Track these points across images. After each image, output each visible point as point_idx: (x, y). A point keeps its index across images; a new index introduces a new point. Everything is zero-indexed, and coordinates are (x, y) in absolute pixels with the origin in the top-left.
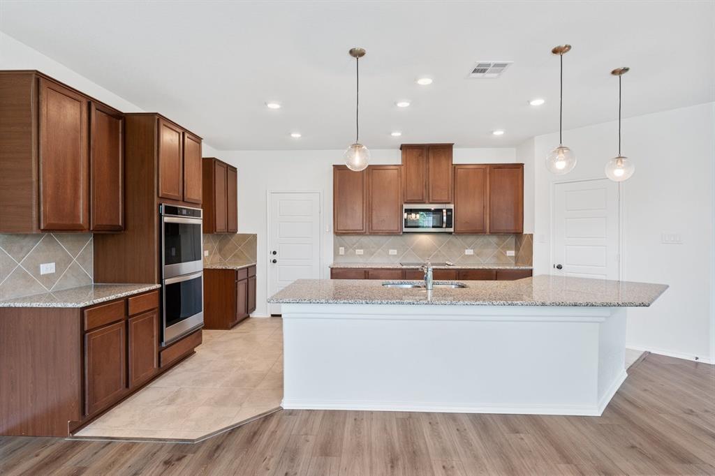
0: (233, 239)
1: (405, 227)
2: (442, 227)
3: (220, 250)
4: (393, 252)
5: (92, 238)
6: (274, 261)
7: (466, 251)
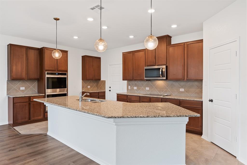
0: (100, 82)
1: (145, 77)
2: (160, 77)
3: (97, 86)
4: (148, 89)
5: (37, 81)
6: (110, 91)
7: (180, 89)
